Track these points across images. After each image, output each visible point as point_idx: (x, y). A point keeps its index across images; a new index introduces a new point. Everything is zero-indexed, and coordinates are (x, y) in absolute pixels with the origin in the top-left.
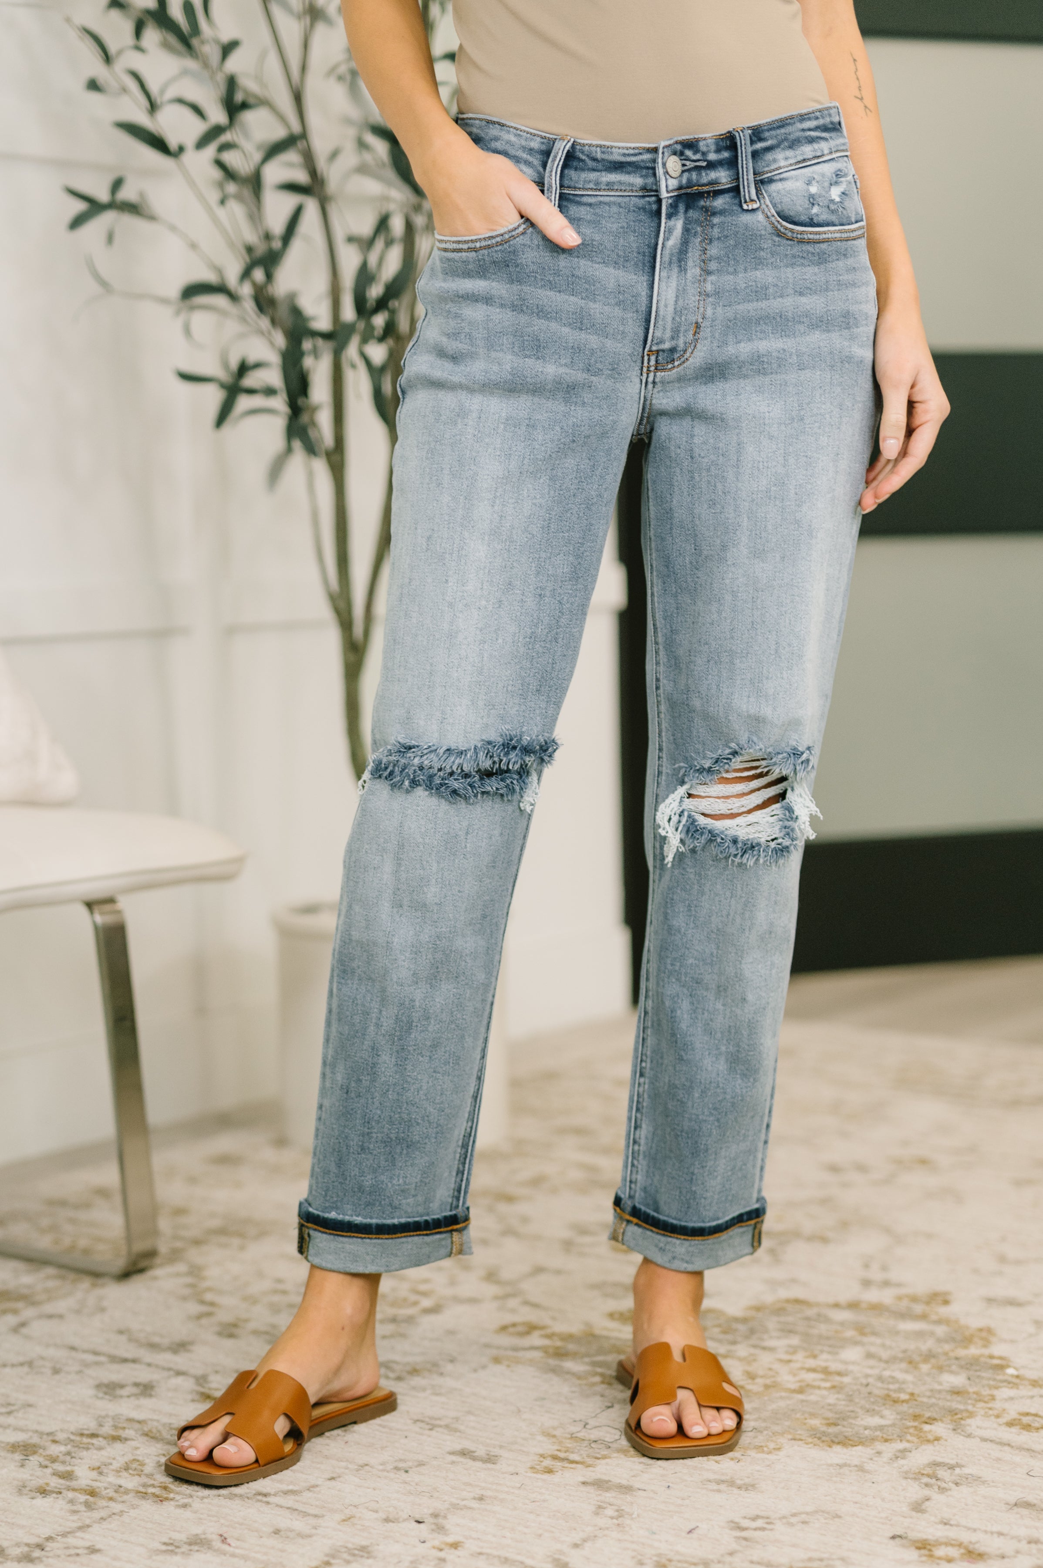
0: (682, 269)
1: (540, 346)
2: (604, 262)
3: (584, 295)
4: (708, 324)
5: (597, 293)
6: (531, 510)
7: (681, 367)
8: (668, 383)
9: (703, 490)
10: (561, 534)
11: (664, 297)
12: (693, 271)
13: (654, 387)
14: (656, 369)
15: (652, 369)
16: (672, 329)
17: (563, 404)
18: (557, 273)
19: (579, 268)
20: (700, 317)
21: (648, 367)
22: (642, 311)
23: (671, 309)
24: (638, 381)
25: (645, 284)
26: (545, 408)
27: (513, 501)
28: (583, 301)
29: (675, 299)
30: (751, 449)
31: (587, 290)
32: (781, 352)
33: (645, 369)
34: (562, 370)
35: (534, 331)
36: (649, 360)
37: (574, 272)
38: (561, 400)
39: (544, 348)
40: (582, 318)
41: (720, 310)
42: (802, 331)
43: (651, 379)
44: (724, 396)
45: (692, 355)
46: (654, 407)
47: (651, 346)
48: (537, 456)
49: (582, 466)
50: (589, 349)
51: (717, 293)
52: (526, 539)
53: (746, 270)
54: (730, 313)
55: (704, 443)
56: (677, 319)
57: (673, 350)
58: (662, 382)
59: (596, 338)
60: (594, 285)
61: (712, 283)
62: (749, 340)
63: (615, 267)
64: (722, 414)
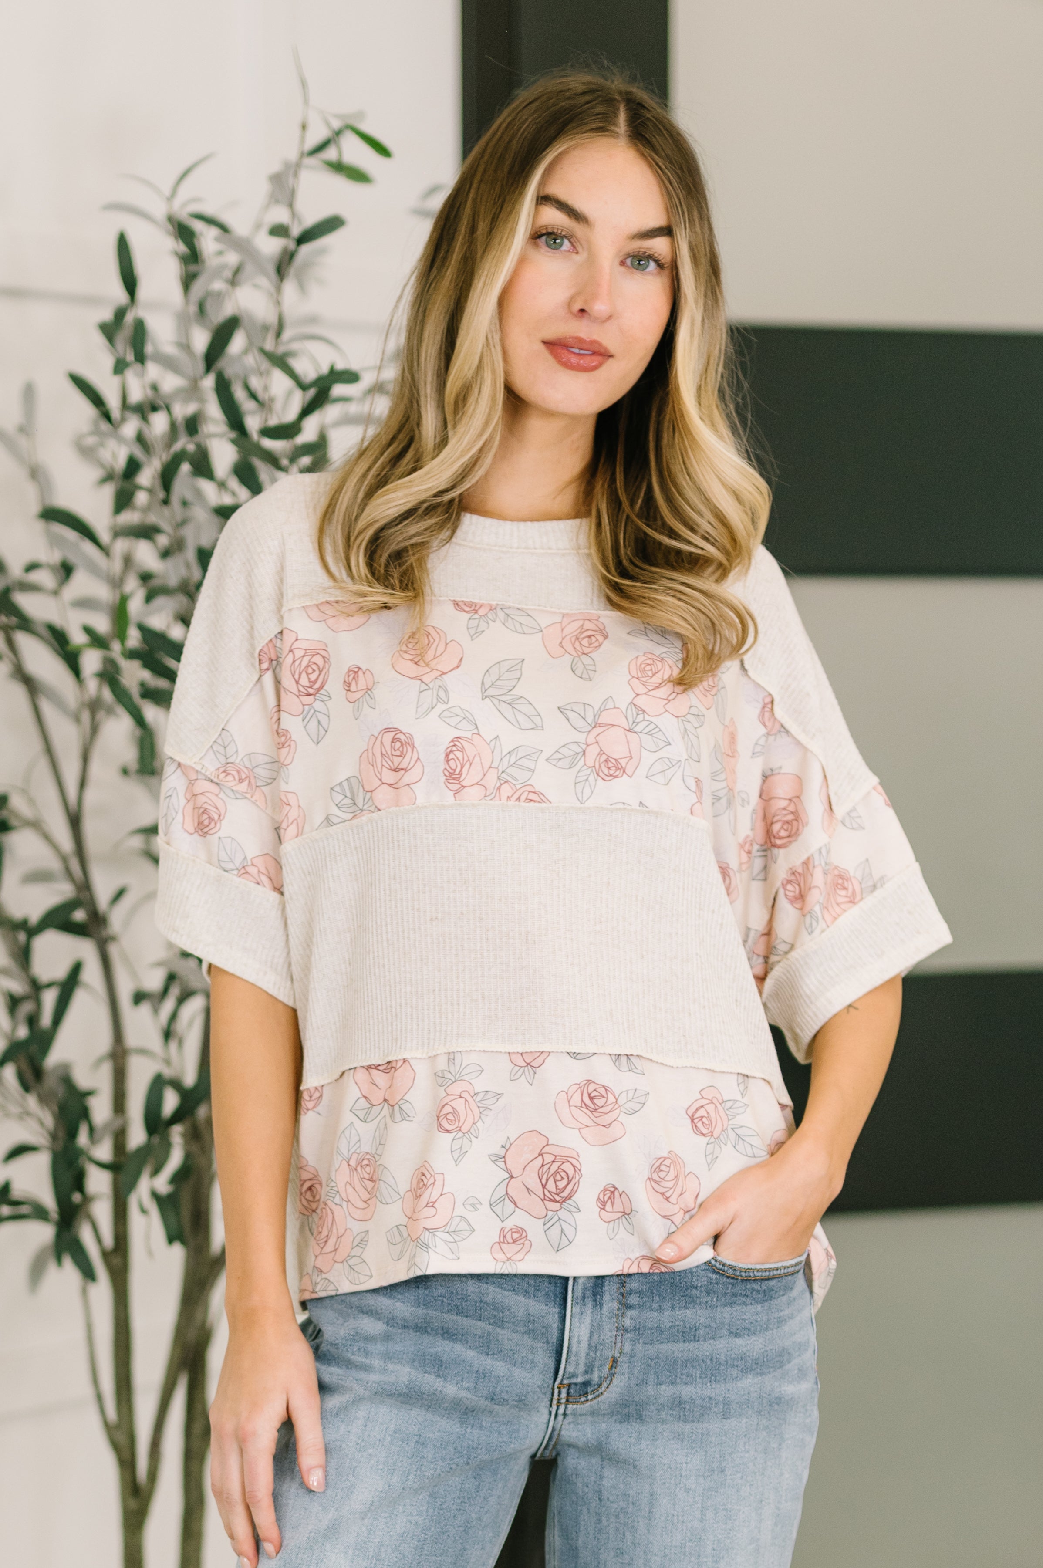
0: (597, 1303)
1: (442, 1366)
2: (514, 1290)
3: (492, 1321)
4: (626, 1359)
5: (505, 1320)
6: (405, 1527)
7: (595, 1401)
8: (580, 1415)
9: (611, 1536)
10: (434, 1558)
11: (576, 1335)
12: (610, 1305)
13: (564, 1418)
14: (567, 1400)
15: (563, 1401)
16: (586, 1364)
17: (458, 1425)
18: (465, 1298)
19: (488, 1294)
20: (617, 1351)
21: (559, 1400)
22: (553, 1343)
23: (584, 1345)
24: (546, 1412)
25: (557, 1316)
26: (438, 1427)
27: (387, 1515)
28: (491, 1327)
29: (589, 1335)
30: (665, 1501)
31: (495, 1316)
32: (707, 1400)
33: (555, 1402)
34: (463, 1394)
35: (437, 1353)
36: (559, 1393)
37: (483, 1298)
38: (457, 1420)
39: (446, 1368)
40: (489, 1342)
41: (639, 1347)
42: (734, 1376)
43: (561, 1411)
44: (639, 1439)
45: (608, 1390)
46: (563, 1438)
47: (562, 1380)
48: (425, 1473)
49: (467, 1485)
50: (495, 1376)
51: (636, 1329)
52: (396, 1559)
53: (673, 1308)
54: (651, 1351)
55: (614, 1487)
56: (592, 1354)
57: (586, 1384)
58: (574, 1414)
59: (503, 1364)
60: (503, 1312)
61: (632, 1319)
62: (672, 1383)
63: (525, 1296)
64: (634, 1461)
